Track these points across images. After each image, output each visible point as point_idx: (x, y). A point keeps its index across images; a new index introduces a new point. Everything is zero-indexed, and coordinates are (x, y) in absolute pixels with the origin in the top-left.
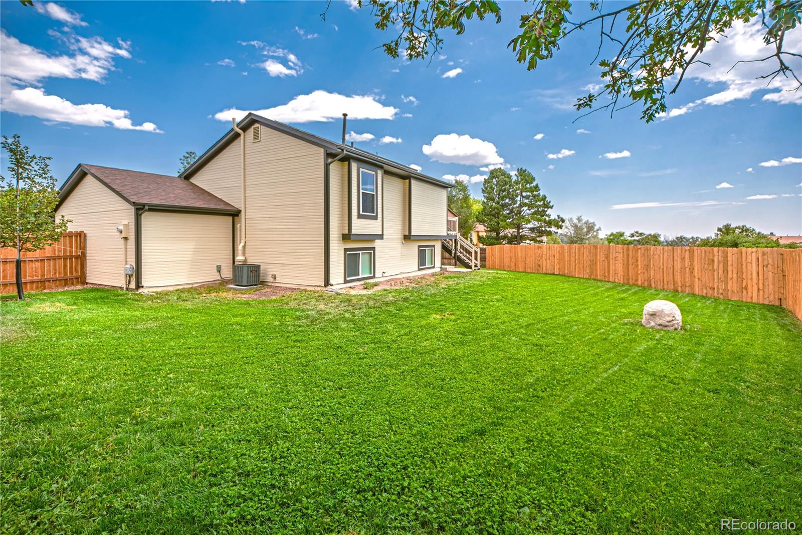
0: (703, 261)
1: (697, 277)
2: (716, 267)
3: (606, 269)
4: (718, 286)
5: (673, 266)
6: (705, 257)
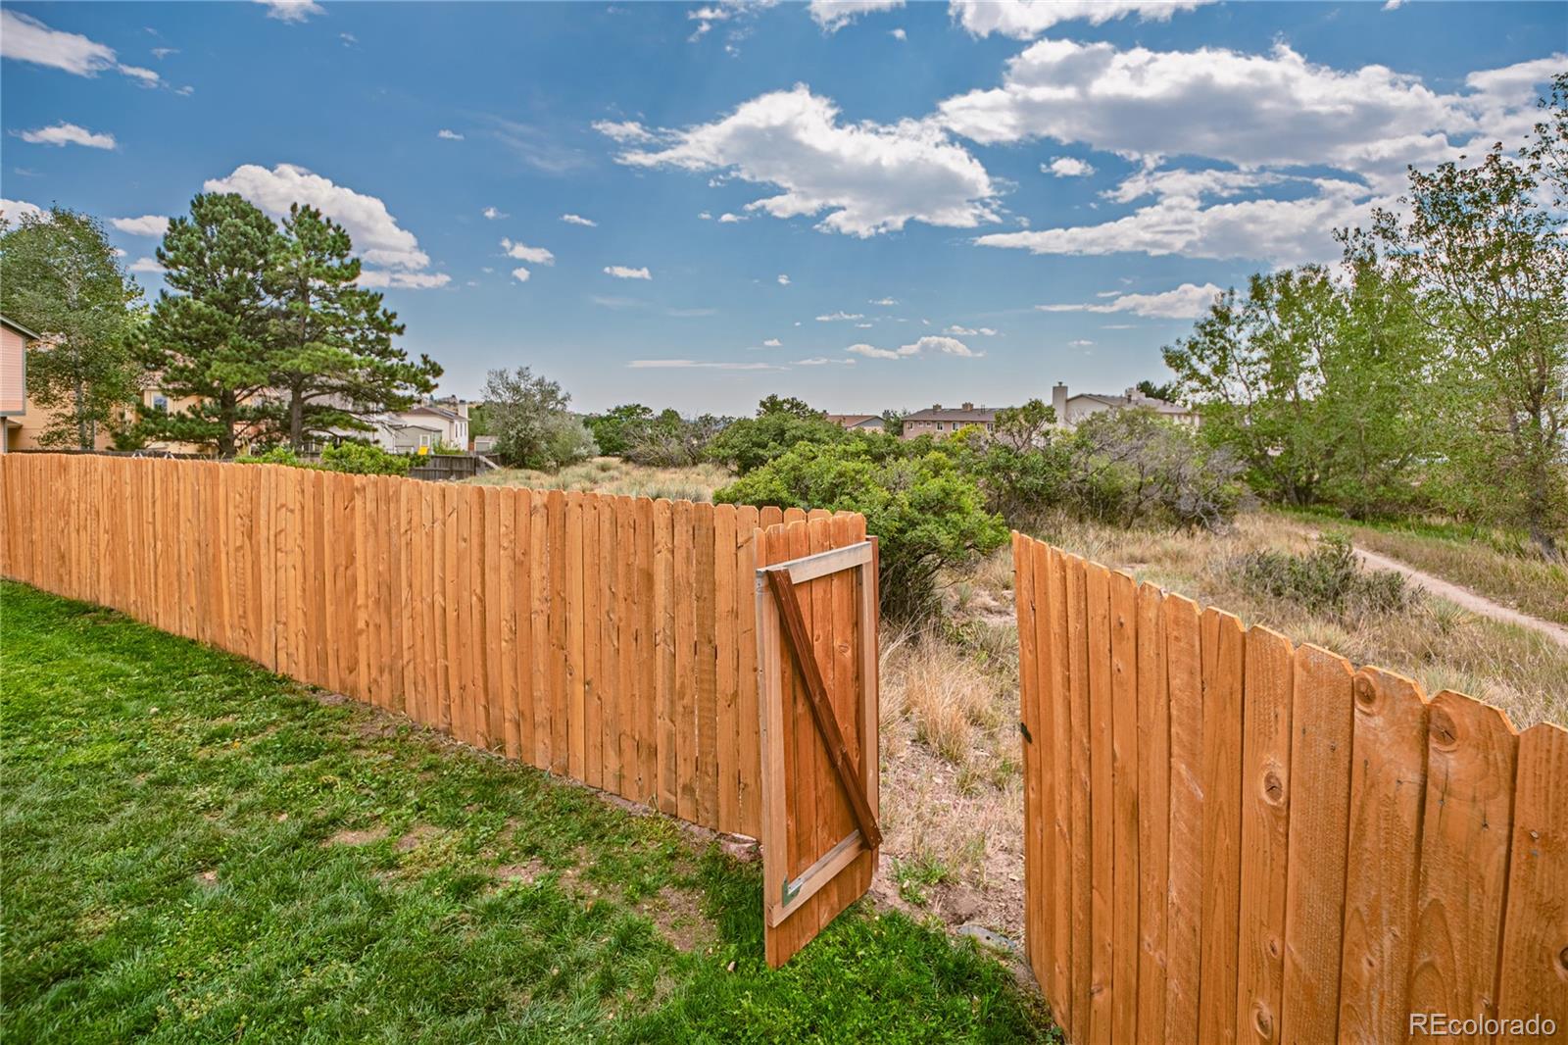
0: (605, 580)
1: (579, 672)
2: (661, 618)
3: (249, 594)
4: (671, 737)
5: (482, 600)
6: (615, 559)
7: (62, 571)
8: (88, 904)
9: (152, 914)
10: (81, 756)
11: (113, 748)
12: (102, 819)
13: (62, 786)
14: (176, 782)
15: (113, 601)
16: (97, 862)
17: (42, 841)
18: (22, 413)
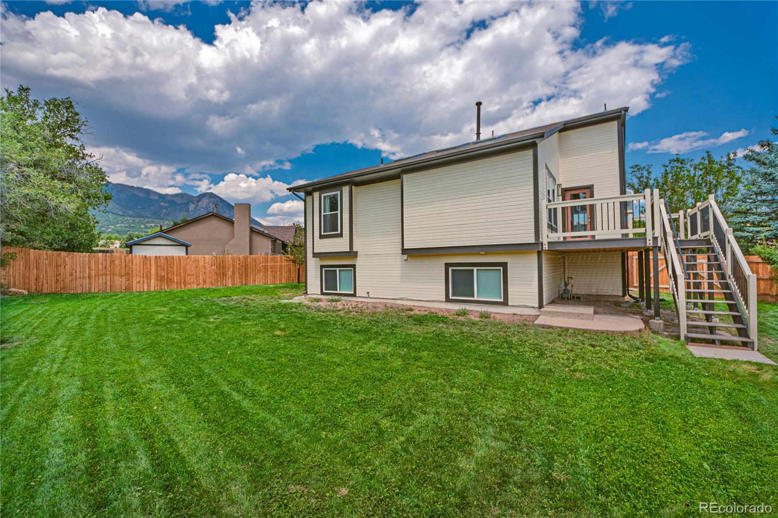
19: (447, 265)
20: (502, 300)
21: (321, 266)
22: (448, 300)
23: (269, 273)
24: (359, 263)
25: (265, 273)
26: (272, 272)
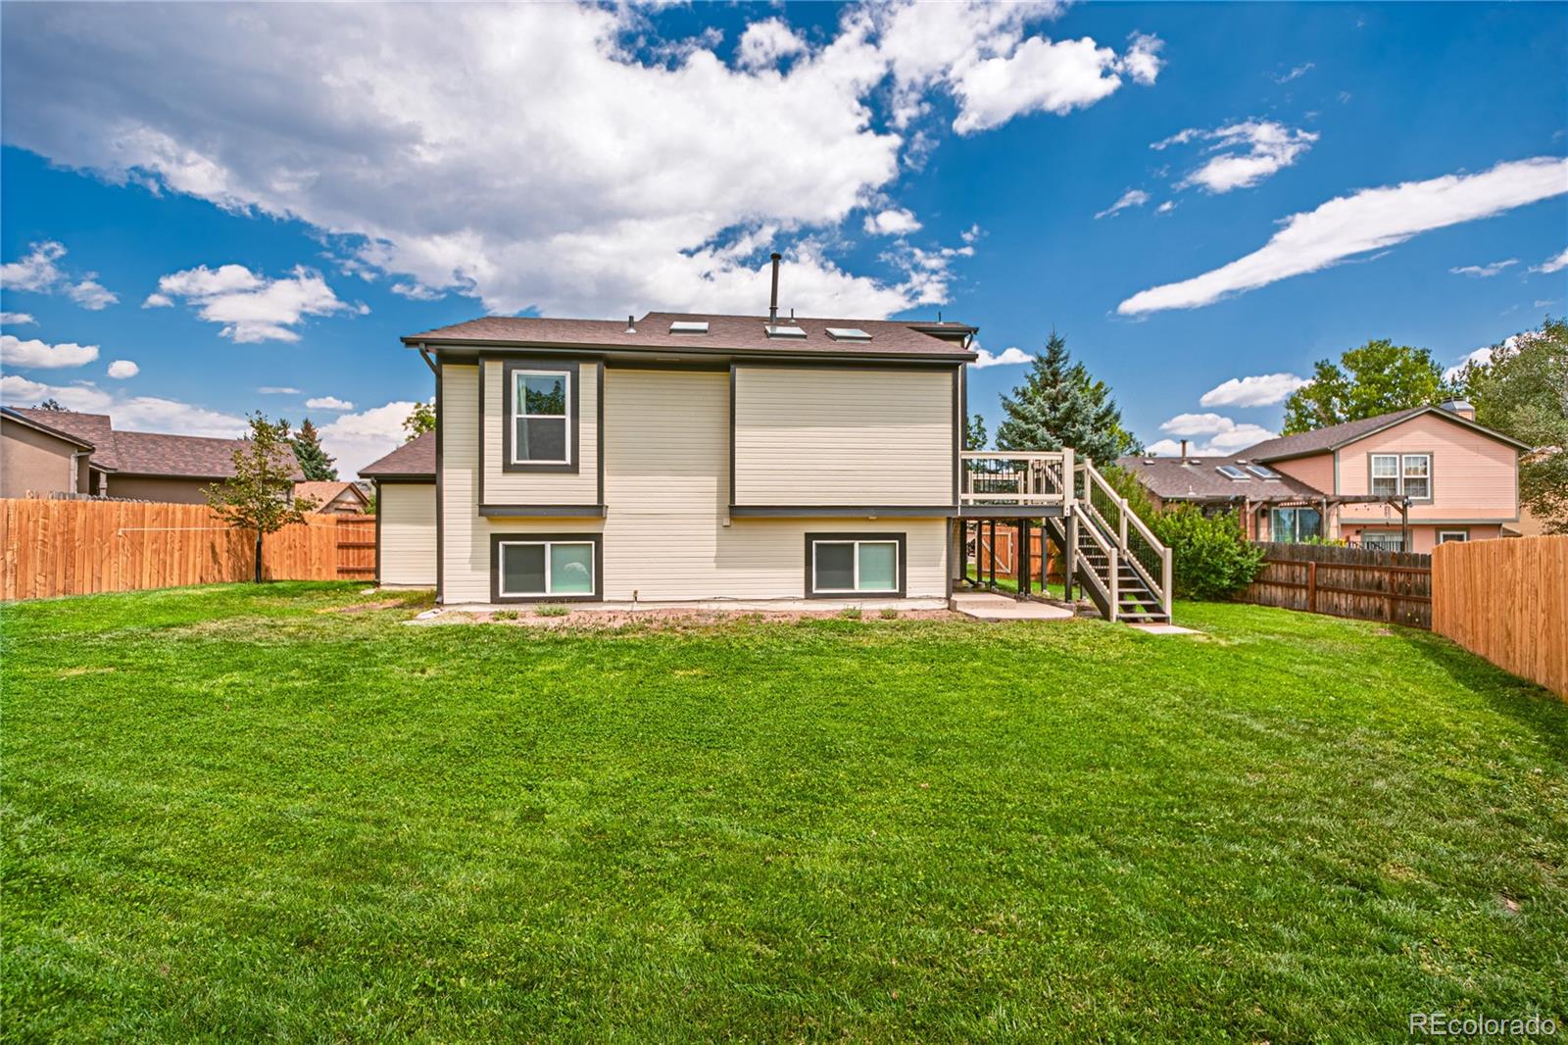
7: (1509, 648)
8: (1398, 858)
9: (1441, 892)
10: (1450, 773)
11: (1479, 778)
12: (1440, 817)
13: (1425, 784)
14: (1524, 827)
15: (1548, 681)
16: (1419, 838)
17: (1389, 808)
18: (1516, 521)
19: (810, 537)
20: (897, 591)
21: (492, 535)
22: (810, 596)
23: (147, 554)
24: (609, 529)
25: (133, 555)
26: (157, 552)
